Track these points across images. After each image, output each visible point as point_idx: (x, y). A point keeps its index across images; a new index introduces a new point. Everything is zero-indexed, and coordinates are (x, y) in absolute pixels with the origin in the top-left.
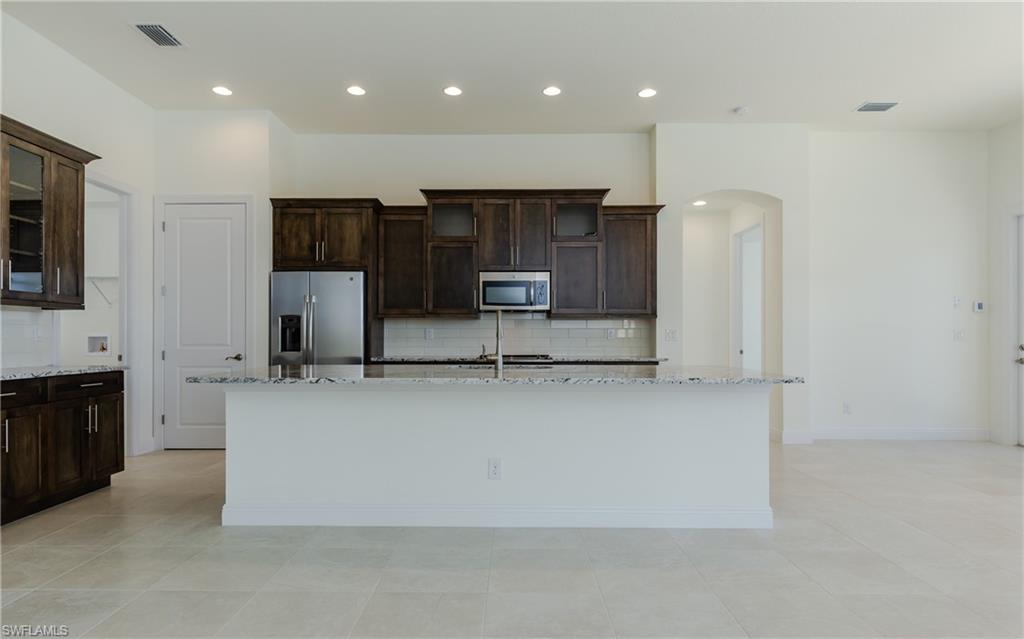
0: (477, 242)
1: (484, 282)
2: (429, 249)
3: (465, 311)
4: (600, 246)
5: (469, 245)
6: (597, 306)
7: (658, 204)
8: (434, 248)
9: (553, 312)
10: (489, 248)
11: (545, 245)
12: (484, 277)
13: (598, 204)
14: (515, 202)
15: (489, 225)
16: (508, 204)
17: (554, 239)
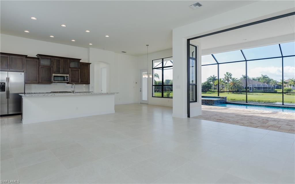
0: (52, 67)
3: (49, 82)
5: (50, 67)
7: (90, 63)
8: (41, 67)
9: (70, 82)
10: (55, 68)
11: (68, 69)
12: (54, 75)
13: (79, 62)
14: (61, 60)
15: (55, 64)
16: (60, 60)
17: (70, 68)
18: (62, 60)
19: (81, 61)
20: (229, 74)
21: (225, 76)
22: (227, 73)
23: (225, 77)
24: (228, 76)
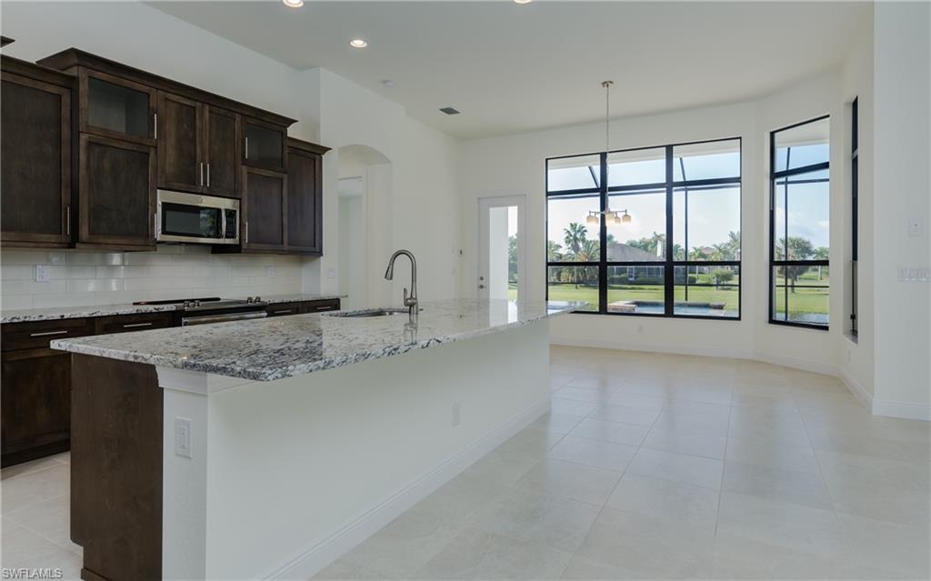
0: (156, 148)
1: (164, 204)
2: (83, 143)
3: (140, 241)
4: (285, 177)
5: (145, 150)
6: (282, 243)
7: (322, 144)
8: (90, 144)
9: (244, 246)
10: (169, 157)
11: (235, 166)
12: (162, 197)
13: (284, 133)
14: (203, 107)
15: (171, 129)
16: (195, 108)
17: (245, 162)
18: (207, 114)
19: (292, 132)
20: (577, 229)
21: (567, 235)
22: (573, 226)
23: (567, 238)
24: (575, 235)
